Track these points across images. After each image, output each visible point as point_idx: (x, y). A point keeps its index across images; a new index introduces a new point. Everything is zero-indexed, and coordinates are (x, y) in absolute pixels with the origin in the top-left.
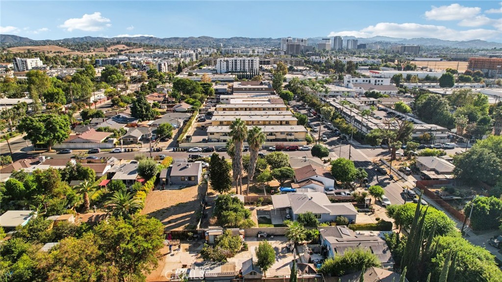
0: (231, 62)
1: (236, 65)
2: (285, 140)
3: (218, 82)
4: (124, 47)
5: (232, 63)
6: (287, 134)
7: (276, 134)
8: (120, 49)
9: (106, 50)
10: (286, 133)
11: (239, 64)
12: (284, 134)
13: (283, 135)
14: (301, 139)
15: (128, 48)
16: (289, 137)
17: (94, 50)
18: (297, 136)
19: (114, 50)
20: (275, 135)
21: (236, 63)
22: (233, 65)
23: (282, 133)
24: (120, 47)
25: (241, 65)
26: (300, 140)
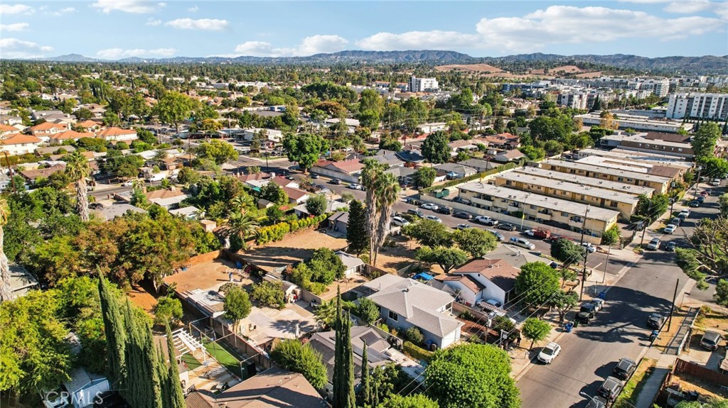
0: (699, 100)
1: (707, 106)
2: (566, 227)
3: (630, 130)
4: (573, 70)
5: (701, 102)
6: (571, 219)
7: (554, 213)
8: (567, 72)
9: (546, 72)
10: (570, 216)
11: (716, 105)
12: (567, 216)
13: (565, 218)
14: (595, 233)
15: (580, 71)
16: (573, 224)
17: (530, 72)
18: (588, 225)
19: (558, 73)
20: (551, 214)
21: (710, 103)
22: (700, 106)
23: (563, 214)
24: (568, 69)
25: (718, 107)
26: (593, 233)
